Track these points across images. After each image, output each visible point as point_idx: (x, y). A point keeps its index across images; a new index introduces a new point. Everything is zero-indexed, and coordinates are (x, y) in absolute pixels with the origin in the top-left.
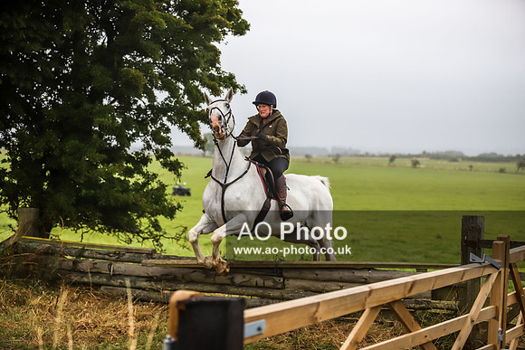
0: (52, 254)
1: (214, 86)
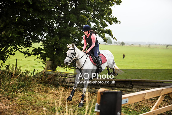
0: (57, 76)
1: (110, 21)
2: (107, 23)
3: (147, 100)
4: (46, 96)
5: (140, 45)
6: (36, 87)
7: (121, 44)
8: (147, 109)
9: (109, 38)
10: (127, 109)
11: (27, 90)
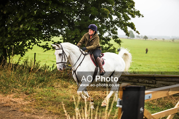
1: (133, 14)
2: (130, 16)
3: (171, 97)
4: (65, 91)
5: (163, 39)
6: (55, 82)
7: (144, 38)
8: (171, 106)
9: (131, 31)
10: (150, 105)
11: (46, 85)
